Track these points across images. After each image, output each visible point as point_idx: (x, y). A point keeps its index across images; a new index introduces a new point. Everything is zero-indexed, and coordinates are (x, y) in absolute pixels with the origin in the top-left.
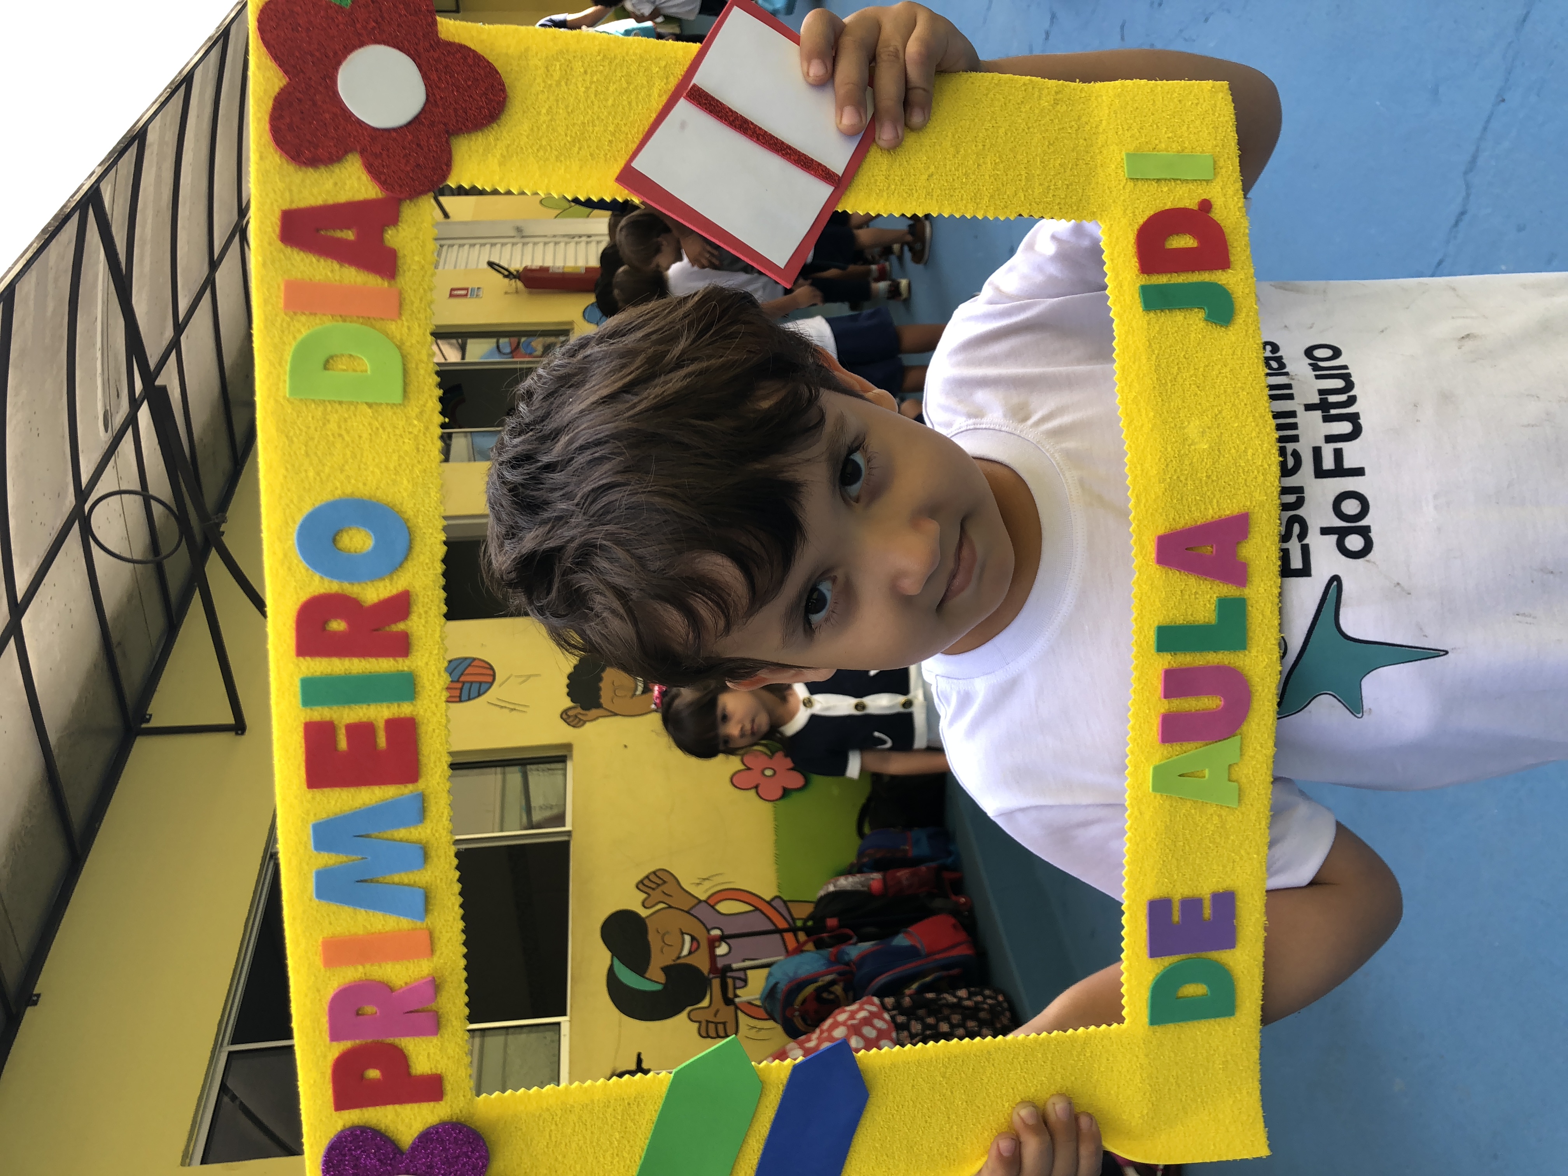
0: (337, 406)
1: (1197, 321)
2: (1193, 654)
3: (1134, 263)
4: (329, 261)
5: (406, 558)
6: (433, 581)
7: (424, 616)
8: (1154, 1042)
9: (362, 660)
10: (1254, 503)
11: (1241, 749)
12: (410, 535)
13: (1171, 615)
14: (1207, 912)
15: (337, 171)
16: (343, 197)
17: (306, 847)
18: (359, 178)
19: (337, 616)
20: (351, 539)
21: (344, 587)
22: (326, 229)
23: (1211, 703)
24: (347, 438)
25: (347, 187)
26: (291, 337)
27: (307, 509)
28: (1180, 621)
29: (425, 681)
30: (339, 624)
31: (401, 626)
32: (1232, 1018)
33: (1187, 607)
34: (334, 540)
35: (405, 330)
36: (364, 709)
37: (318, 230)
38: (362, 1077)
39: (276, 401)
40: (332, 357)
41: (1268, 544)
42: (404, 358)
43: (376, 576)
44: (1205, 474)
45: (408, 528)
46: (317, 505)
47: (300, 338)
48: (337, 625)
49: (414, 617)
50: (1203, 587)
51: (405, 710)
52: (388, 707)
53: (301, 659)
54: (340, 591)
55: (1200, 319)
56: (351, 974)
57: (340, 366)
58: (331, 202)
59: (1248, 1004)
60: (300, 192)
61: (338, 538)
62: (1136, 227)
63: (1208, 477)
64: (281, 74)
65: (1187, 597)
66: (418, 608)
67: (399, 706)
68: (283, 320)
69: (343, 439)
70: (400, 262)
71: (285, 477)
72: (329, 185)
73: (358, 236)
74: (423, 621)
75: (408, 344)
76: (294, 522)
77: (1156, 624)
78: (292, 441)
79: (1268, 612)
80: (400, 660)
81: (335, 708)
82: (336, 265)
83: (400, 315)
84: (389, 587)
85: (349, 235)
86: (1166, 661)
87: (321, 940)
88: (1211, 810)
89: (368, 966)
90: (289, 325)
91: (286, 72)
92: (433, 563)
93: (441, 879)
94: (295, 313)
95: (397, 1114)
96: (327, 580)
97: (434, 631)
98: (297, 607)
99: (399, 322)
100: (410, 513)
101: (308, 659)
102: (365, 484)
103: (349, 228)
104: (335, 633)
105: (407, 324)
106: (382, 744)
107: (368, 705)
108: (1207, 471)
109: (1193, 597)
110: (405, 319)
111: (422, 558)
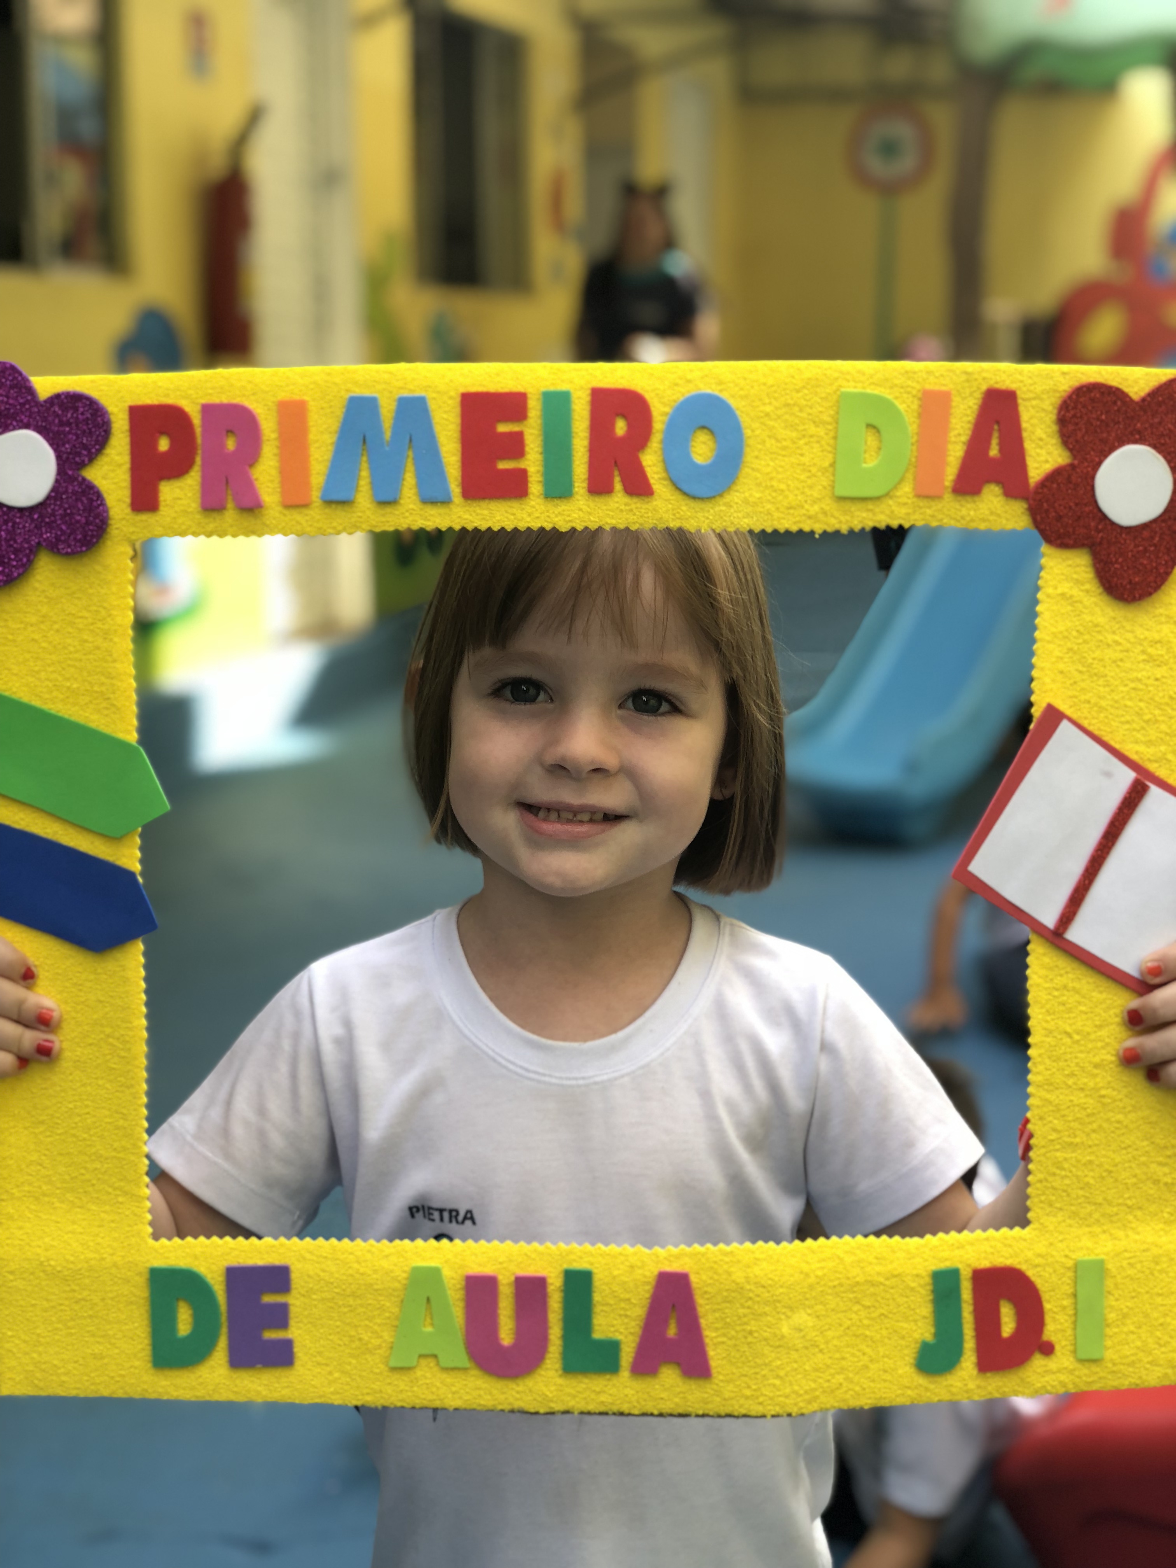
0: (832, 434)
1: (920, 1331)
2: (560, 1311)
3: (985, 1264)
4: (969, 432)
5: (682, 495)
6: (661, 518)
7: (627, 508)
8: (129, 1273)
9: (587, 449)
10: (721, 1384)
11: (453, 1369)
12: (707, 498)
13: (604, 1287)
14: (270, 1335)
15: (1054, 441)
16: (1029, 446)
17: (401, 388)
18: (1047, 461)
19: (630, 426)
20: (704, 443)
21: (657, 436)
22: (1000, 430)
23: (506, 1334)
24: (802, 442)
25: (1038, 450)
26: (897, 394)
27: (733, 403)
28: (597, 1297)
29: (563, 507)
30: (622, 428)
31: (618, 486)
32: (149, 1365)
33: (611, 1305)
34: (703, 427)
35: (905, 500)
36: (536, 449)
37: (998, 422)
38: (162, 433)
39: (836, 379)
40: (878, 431)
41: (677, 1400)
42: (878, 498)
43: (667, 464)
44: (754, 1329)
45: (714, 497)
46: (738, 413)
47: (897, 403)
48: (621, 427)
49: (626, 499)
50: (633, 1324)
51: (535, 487)
52: (538, 472)
53: (589, 392)
54: (654, 431)
55: (922, 1334)
56: (268, 427)
57: (869, 439)
58: (1025, 435)
59: (164, 1383)
60: (1033, 407)
61: (706, 431)
62: (1023, 1267)
63: (751, 1333)
64: (1143, 394)
65: (623, 1305)
66: (636, 503)
67: (540, 482)
68: (913, 388)
69: (800, 439)
70: (969, 498)
71: (764, 384)
72: (1039, 433)
73: (993, 460)
74: (623, 507)
75: (891, 502)
76: (721, 391)
77: (595, 1271)
78: (798, 391)
79: (603, 1398)
80: (585, 485)
81: (539, 421)
82: (965, 438)
83: (919, 496)
84: (656, 476)
85: (994, 451)
86: (555, 1283)
87: (306, 398)
88: (387, 1336)
89: (276, 443)
90: (909, 393)
91: (1143, 400)
92: (679, 518)
93: (360, 517)
94: (920, 399)
95: (120, 466)
96: (665, 419)
97: (612, 517)
98: (639, 390)
99: (911, 496)
100: (728, 498)
101: (588, 399)
102: (757, 457)
103: (1001, 450)
104: (613, 425)
105: (909, 501)
106: (503, 465)
107: (541, 453)
108: (756, 1331)
109: (622, 1312)
110: (915, 500)
111: (684, 508)
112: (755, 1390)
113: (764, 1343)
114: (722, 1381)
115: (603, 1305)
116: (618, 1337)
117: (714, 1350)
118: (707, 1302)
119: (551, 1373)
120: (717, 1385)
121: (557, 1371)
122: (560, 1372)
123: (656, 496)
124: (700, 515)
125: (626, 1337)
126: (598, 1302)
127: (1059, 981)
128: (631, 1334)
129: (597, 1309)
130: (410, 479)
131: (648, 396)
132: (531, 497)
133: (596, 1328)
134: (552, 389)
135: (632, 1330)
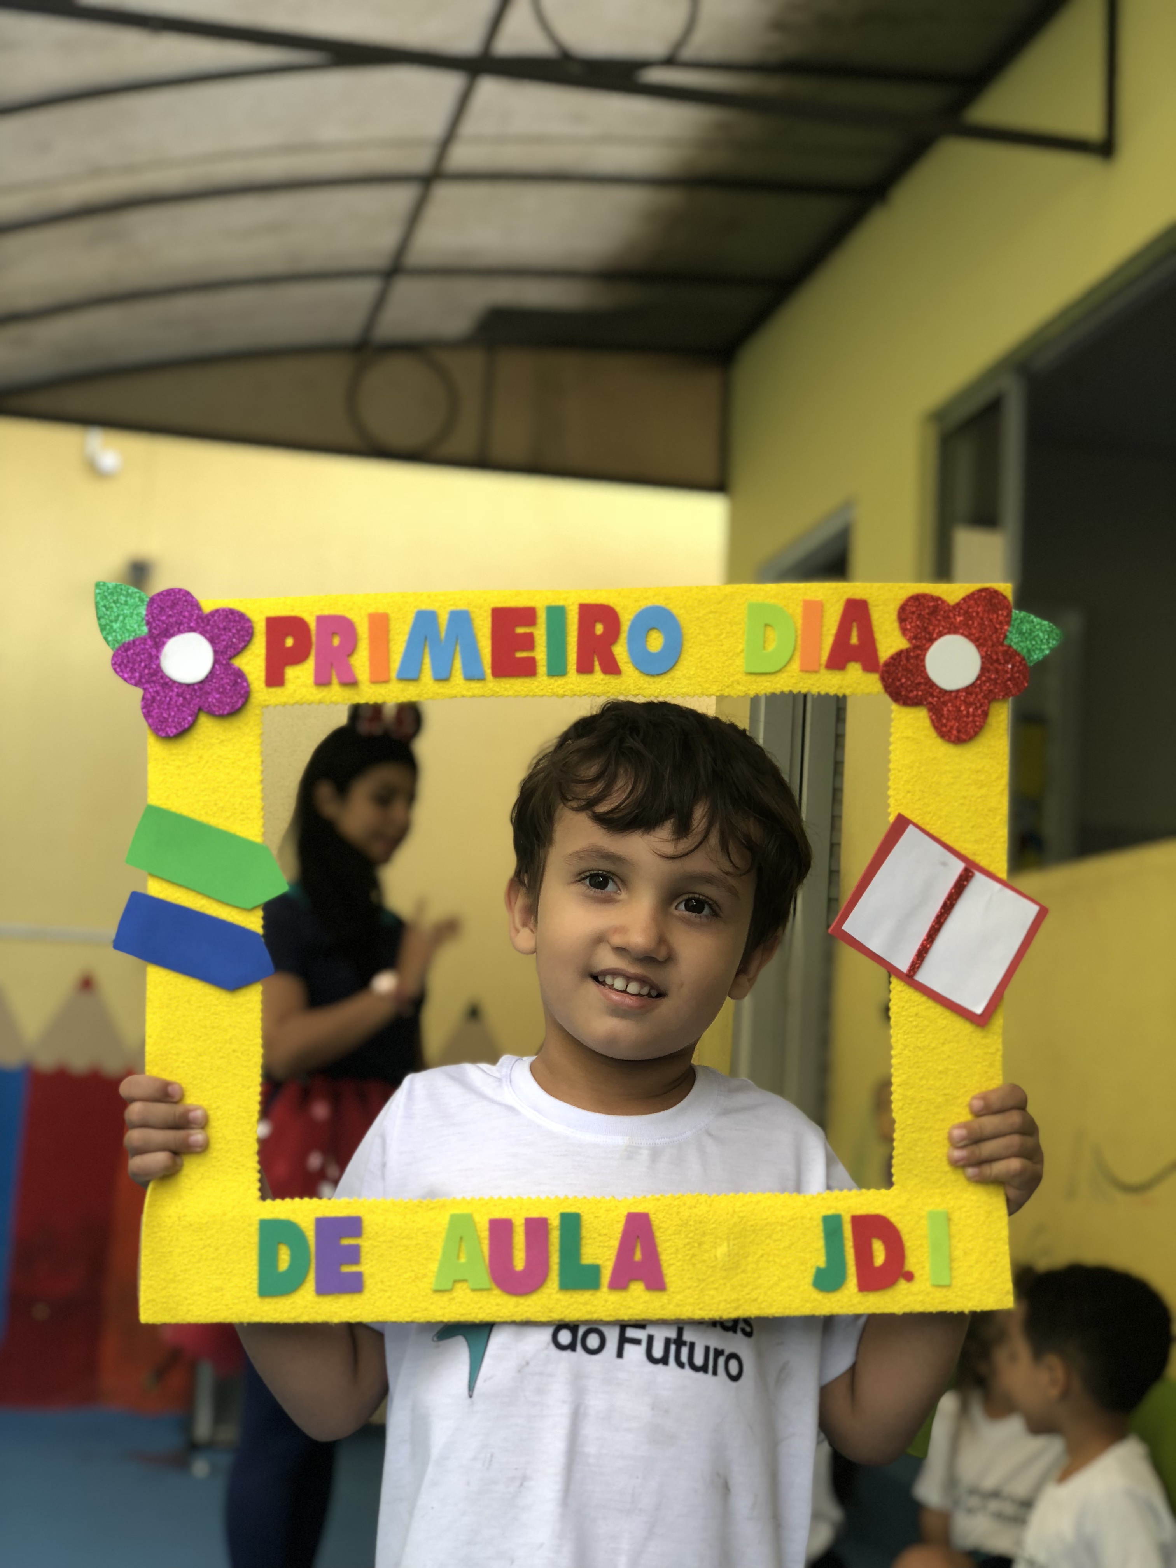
0: (742, 631)
1: (816, 1260)
2: (558, 1244)
3: (861, 1212)
4: (836, 629)
5: (642, 672)
7: (604, 683)
9: (576, 643)
10: (673, 1295)
11: (481, 1289)
12: (658, 675)
13: (588, 1226)
14: (347, 1269)
16: (879, 637)
17: (453, 607)
18: (891, 647)
19: (605, 628)
21: (624, 634)
22: (858, 625)
24: (722, 636)
25: (885, 639)
26: (787, 603)
28: (584, 1233)
29: (560, 682)
31: (597, 667)
32: (258, 1294)
33: (594, 1239)
34: (654, 628)
35: (793, 674)
38: (289, 634)
39: (745, 594)
40: (773, 628)
41: (641, 1307)
42: (777, 673)
45: (663, 674)
46: (678, 618)
47: (787, 609)
48: (599, 629)
49: (602, 676)
50: (610, 1252)
52: (543, 659)
53: (578, 606)
54: (621, 631)
55: (818, 1262)
56: (362, 630)
57: (767, 633)
58: (875, 628)
60: (881, 611)
61: (655, 631)
62: (890, 1217)
63: (693, 1256)
64: (956, 601)
65: (604, 1238)
66: (609, 679)
67: (544, 666)
68: (797, 599)
69: (721, 634)
70: (837, 672)
71: (696, 599)
72: (887, 627)
73: (853, 646)
74: (601, 682)
76: (668, 603)
77: (582, 1213)
79: (589, 1306)
80: (575, 667)
81: (544, 626)
82: (834, 631)
83: (802, 671)
84: (623, 661)
85: (854, 640)
86: (555, 1222)
87: (388, 612)
88: (432, 1267)
89: (368, 641)
90: (795, 603)
91: (957, 605)
92: (639, 688)
93: (423, 690)
94: (801, 606)
95: (259, 656)
96: (629, 623)
97: (594, 689)
99: (798, 670)
100: (672, 675)
101: (577, 611)
102: (692, 647)
103: (859, 639)
104: (594, 627)
105: (795, 675)
106: (520, 655)
107: (546, 647)
108: (696, 1255)
109: (602, 1244)
110: (801, 673)
111: (642, 682)
112: (697, 1300)
113: (703, 1264)
114: (673, 1293)
115: (589, 1238)
116: (600, 1262)
117: (668, 1270)
118: (662, 1235)
119: (552, 1290)
120: (671, 1295)
121: (556, 1288)
122: (559, 1289)
123: (623, 674)
124: (652, 686)
125: (605, 1262)
126: (584, 1236)
127: (914, 1010)
128: (609, 1260)
129: (585, 1242)
130: (458, 664)
131: (618, 609)
132: (539, 675)
133: (584, 1256)
134: (553, 604)
135: (610, 1257)
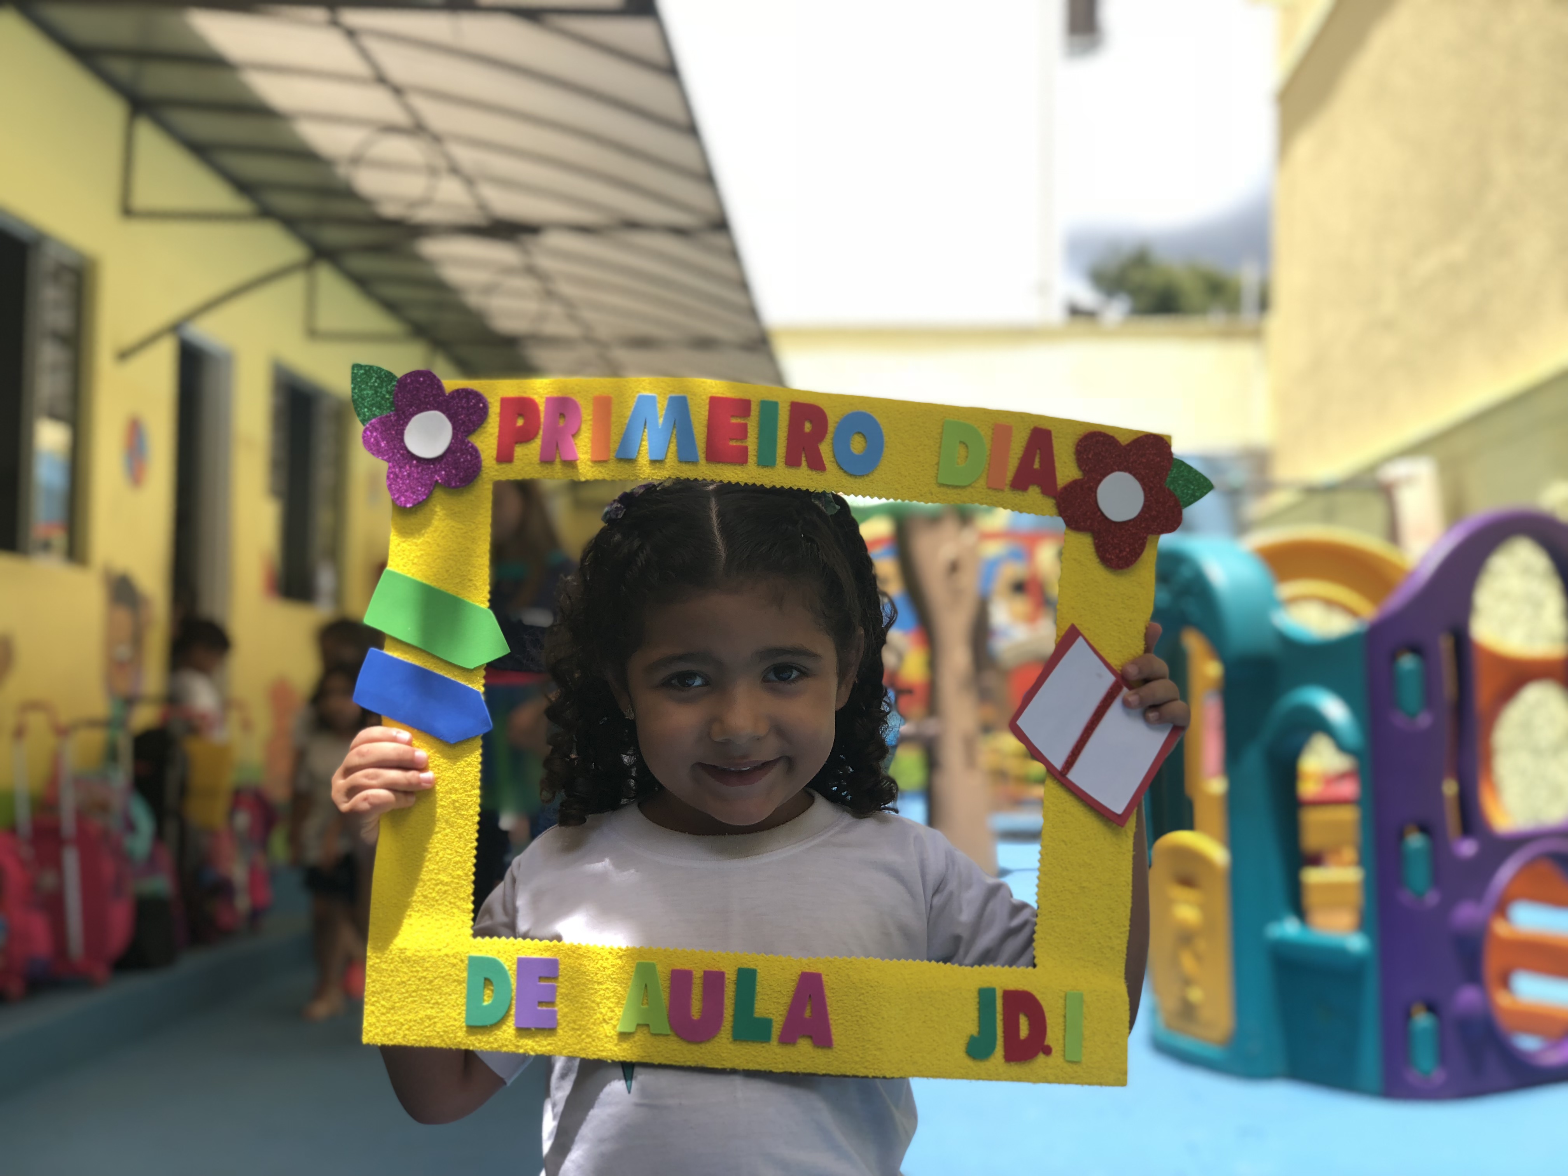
0: (938, 445)
1: (969, 1029)
2: (733, 998)
3: (1011, 988)
4: (1022, 452)
5: (845, 472)
9: (786, 438)
11: (660, 1035)
13: (763, 982)
14: (545, 1008)
15: (1073, 464)
17: (672, 392)
19: (813, 427)
20: (859, 442)
21: (830, 434)
22: (1040, 453)
23: (696, 1011)
25: (1063, 469)
26: (979, 425)
27: (878, 420)
28: (758, 989)
30: (808, 428)
31: (804, 463)
33: (768, 995)
35: (981, 489)
36: (755, 436)
37: (1040, 448)
39: (943, 412)
40: (967, 446)
41: (809, 1062)
42: (965, 487)
45: (863, 475)
46: (881, 426)
47: (978, 431)
49: (809, 472)
50: (782, 1007)
51: (753, 458)
52: (755, 449)
53: (789, 404)
54: (828, 432)
55: (971, 1031)
56: (587, 412)
60: (1061, 442)
61: (860, 435)
62: (1034, 992)
63: (861, 1018)
65: (776, 995)
66: (814, 475)
68: (989, 422)
70: (1020, 493)
71: (898, 411)
72: (1065, 459)
75: (973, 490)
76: (871, 412)
78: (918, 418)
79: (760, 1057)
82: (1020, 455)
84: (828, 460)
85: (1037, 465)
86: (731, 976)
87: (612, 396)
88: (618, 1011)
89: (591, 423)
90: (986, 425)
91: (1127, 443)
93: (640, 470)
95: (492, 435)
98: (820, 406)
99: (986, 486)
100: (872, 477)
102: (891, 454)
103: (1041, 465)
104: (803, 425)
105: (983, 491)
106: (733, 443)
107: (757, 438)
108: (864, 1016)
109: (775, 1000)
111: (844, 481)
112: (862, 1058)
113: (869, 1025)
114: (840, 1050)
115: (762, 995)
116: (771, 1016)
117: (836, 1029)
118: (832, 995)
119: (724, 1041)
120: (836, 1053)
121: (728, 1039)
122: (731, 1040)
123: (827, 472)
124: (853, 486)
125: (777, 1017)
126: (759, 992)
128: (780, 1015)
129: (758, 997)
130: (672, 447)
131: (826, 412)
132: (749, 464)
133: (757, 1010)
134: (766, 399)
135: (781, 1013)
